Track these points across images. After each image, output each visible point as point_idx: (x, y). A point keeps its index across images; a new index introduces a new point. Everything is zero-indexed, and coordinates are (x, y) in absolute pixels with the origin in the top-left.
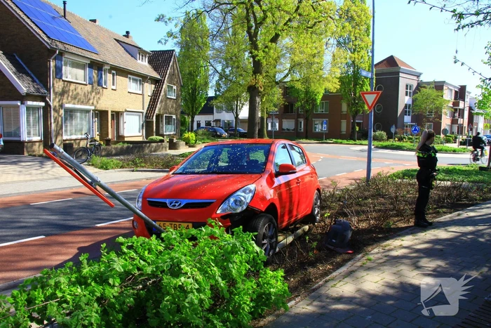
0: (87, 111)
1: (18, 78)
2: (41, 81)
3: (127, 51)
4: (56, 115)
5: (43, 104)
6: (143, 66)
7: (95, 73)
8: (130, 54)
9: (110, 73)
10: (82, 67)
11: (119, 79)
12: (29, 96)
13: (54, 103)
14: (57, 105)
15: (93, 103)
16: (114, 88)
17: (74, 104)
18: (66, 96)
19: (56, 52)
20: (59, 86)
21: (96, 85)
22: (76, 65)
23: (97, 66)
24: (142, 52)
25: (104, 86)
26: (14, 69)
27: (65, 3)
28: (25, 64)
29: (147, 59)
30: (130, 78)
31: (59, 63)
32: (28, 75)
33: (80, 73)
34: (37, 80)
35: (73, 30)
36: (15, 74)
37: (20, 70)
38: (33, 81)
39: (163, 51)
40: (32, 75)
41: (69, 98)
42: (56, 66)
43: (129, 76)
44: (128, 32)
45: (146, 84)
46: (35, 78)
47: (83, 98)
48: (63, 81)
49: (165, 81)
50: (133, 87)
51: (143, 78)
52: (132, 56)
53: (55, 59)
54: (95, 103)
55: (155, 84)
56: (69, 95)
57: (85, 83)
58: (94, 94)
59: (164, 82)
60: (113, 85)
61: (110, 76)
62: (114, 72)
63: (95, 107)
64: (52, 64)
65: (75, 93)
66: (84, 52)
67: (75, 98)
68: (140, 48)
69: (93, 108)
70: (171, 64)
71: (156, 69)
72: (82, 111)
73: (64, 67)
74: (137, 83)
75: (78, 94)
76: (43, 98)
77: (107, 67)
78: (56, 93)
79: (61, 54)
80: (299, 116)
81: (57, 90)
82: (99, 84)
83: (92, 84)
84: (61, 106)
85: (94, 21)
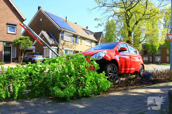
0: (72, 51)
1: (50, 39)
2: (57, 41)
3: (86, 32)
4: (61, 51)
5: (57, 48)
6: (92, 37)
7: (74, 39)
8: (87, 33)
9: (80, 39)
10: (71, 36)
11: (83, 41)
12: (52, 45)
13: (60, 47)
14: (61, 48)
15: (73, 48)
16: (81, 44)
17: (67, 48)
18: (64, 45)
19: (61, 31)
20: (62, 42)
21: (75, 42)
22: (69, 36)
23: (75, 36)
24: (92, 33)
25: (78, 43)
26: (49, 37)
27: (66, 17)
28: (52, 35)
29: (93, 35)
30: (87, 41)
31: (62, 35)
32: (53, 38)
33: (70, 38)
34: (56, 40)
35: (68, 25)
36: (49, 38)
37: (51, 37)
38: (54, 40)
39: (99, 32)
40: (54, 39)
41: (66, 46)
42: (62, 36)
43: (86, 40)
44: (87, 27)
45: (92, 43)
46: (55, 40)
47: (70, 46)
48: (64, 40)
49: (99, 42)
50: (88, 44)
51: (92, 41)
52: (88, 34)
53: (61, 33)
54: (74, 48)
55: (96, 43)
56: (65, 45)
57: (71, 42)
58: (74, 45)
59: (99, 43)
60: (81, 43)
61: (80, 40)
62: (81, 39)
63: (74, 49)
64: (60, 35)
65: (67, 44)
66: (71, 31)
67: (67, 46)
69: (73, 50)
70: (101, 36)
71: (96, 38)
72: (70, 51)
73: (64, 36)
74: (89, 43)
75: (68, 45)
76: (57, 46)
77: (79, 37)
78: (61, 44)
79: (63, 32)
80: (150, 56)
81: (61, 43)
82: (76, 42)
83: (73, 42)
84: (63, 49)
85: (76, 23)
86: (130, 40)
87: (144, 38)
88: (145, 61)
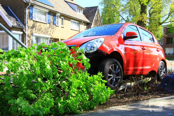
0: (47, 38)
1: (9, 18)
2: (21, 21)
3: (71, 7)
4: (29, 39)
5: (22, 33)
6: (81, 16)
7: (51, 18)
8: (72, 9)
9: (60, 18)
10: (45, 14)
11: (66, 21)
12: (13, 28)
13: (28, 32)
14: (30, 34)
15: (50, 34)
16: (63, 26)
17: (39, 33)
18: (34, 29)
19: (29, 4)
20: (30, 23)
21: (52, 24)
22: (41, 12)
23: (53, 13)
24: (80, 8)
25: (57, 25)
26: (6, 13)
28: (13, 12)
29: (82, 11)
30: (72, 22)
31: (31, 11)
32: (14, 17)
33: (43, 17)
34: (19, 20)
36: (7, 16)
37: (10, 14)
38: (17, 20)
39: (91, 7)
40: (17, 17)
41: (37, 30)
42: (29, 13)
43: (71, 20)
45: (81, 25)
46: (18, 19)
47: (44, 31)
48: (33, 21)
49: (93, 24)
50: (74, 26)
51: (80, 22)
52: (74, 10)
53: (29, 8)
54: (51, 34)
55: (87, 26)
56: (36, 29)
57: (46, 23)
58: (50, 29)
59: (91, 24)
60: (62, 24)
61: (60, 20)
62: (63, 18)
63: (51, 36)
64: (27, 11)
65: (40, 27)
66: (45, 5)
67: (40, 30)
68: (78, 5)
69: (50, 37)
70: (96, 14)
71: (87, 18)
72: (43, 38)
73: (33, 13)
74: (76, 25)
75: (41, 28)
76: (22, 30)
77: (58, 15)
78: (29, 27)
79: (32, 6)
81: (29, 25)
82: (54, 24)
83: (50, 24)
84: (32, 34)
86: (143, 20)
87: (167, 16)
88: (169, 54)
